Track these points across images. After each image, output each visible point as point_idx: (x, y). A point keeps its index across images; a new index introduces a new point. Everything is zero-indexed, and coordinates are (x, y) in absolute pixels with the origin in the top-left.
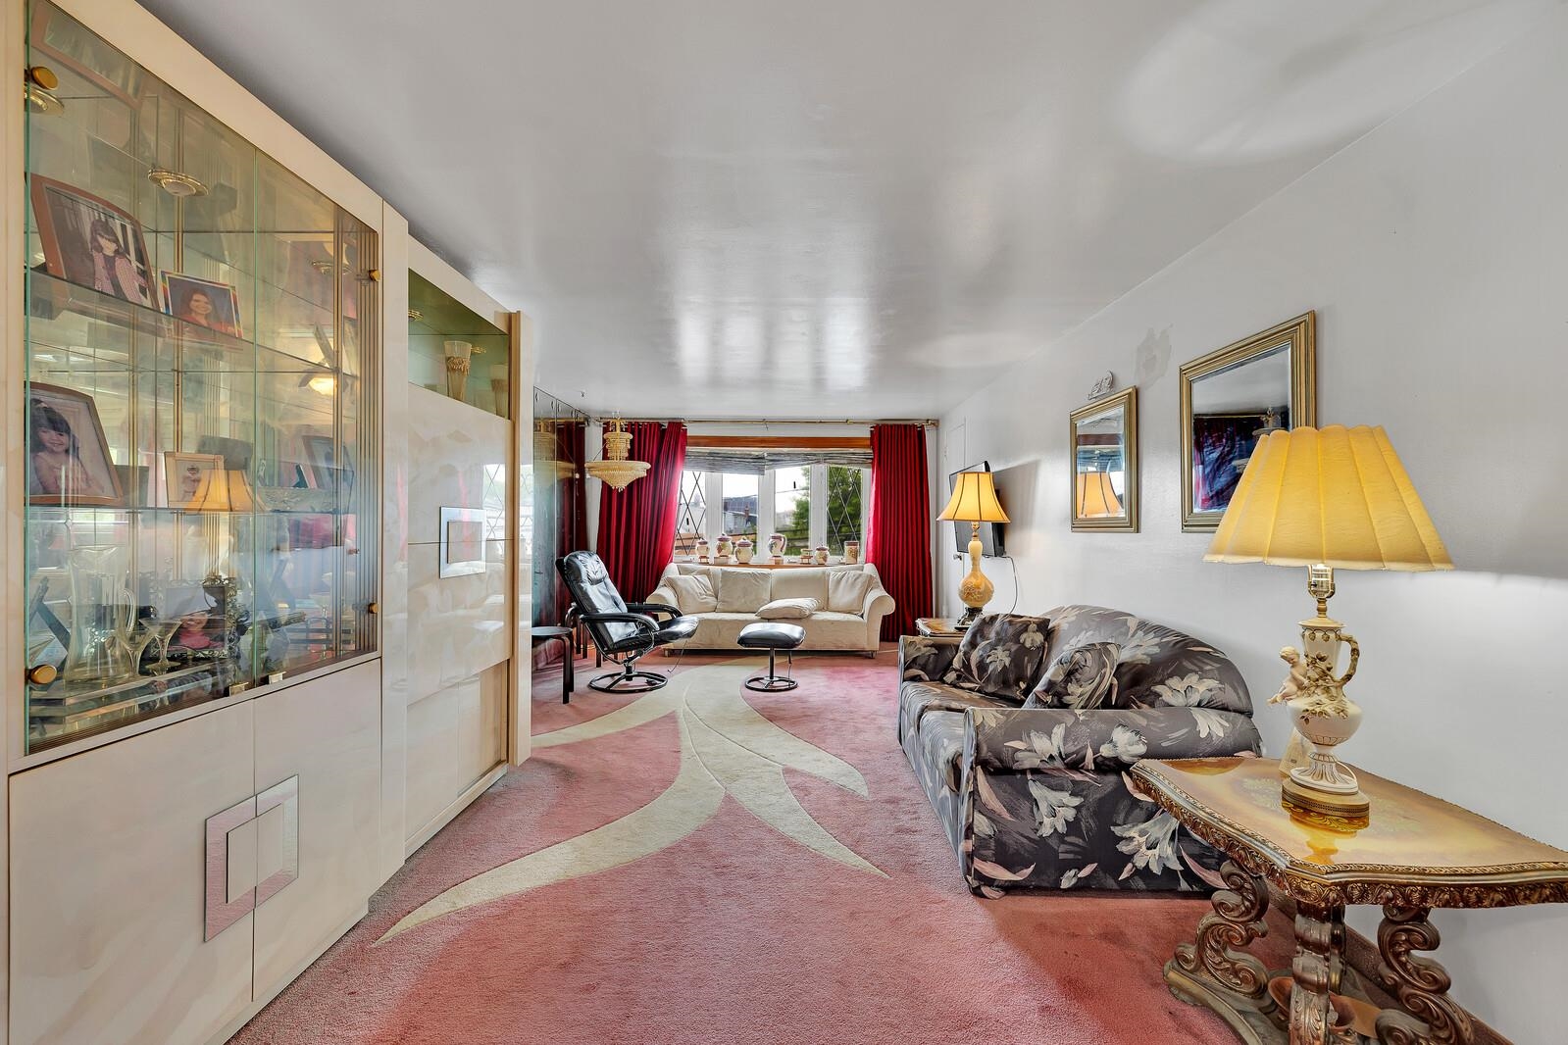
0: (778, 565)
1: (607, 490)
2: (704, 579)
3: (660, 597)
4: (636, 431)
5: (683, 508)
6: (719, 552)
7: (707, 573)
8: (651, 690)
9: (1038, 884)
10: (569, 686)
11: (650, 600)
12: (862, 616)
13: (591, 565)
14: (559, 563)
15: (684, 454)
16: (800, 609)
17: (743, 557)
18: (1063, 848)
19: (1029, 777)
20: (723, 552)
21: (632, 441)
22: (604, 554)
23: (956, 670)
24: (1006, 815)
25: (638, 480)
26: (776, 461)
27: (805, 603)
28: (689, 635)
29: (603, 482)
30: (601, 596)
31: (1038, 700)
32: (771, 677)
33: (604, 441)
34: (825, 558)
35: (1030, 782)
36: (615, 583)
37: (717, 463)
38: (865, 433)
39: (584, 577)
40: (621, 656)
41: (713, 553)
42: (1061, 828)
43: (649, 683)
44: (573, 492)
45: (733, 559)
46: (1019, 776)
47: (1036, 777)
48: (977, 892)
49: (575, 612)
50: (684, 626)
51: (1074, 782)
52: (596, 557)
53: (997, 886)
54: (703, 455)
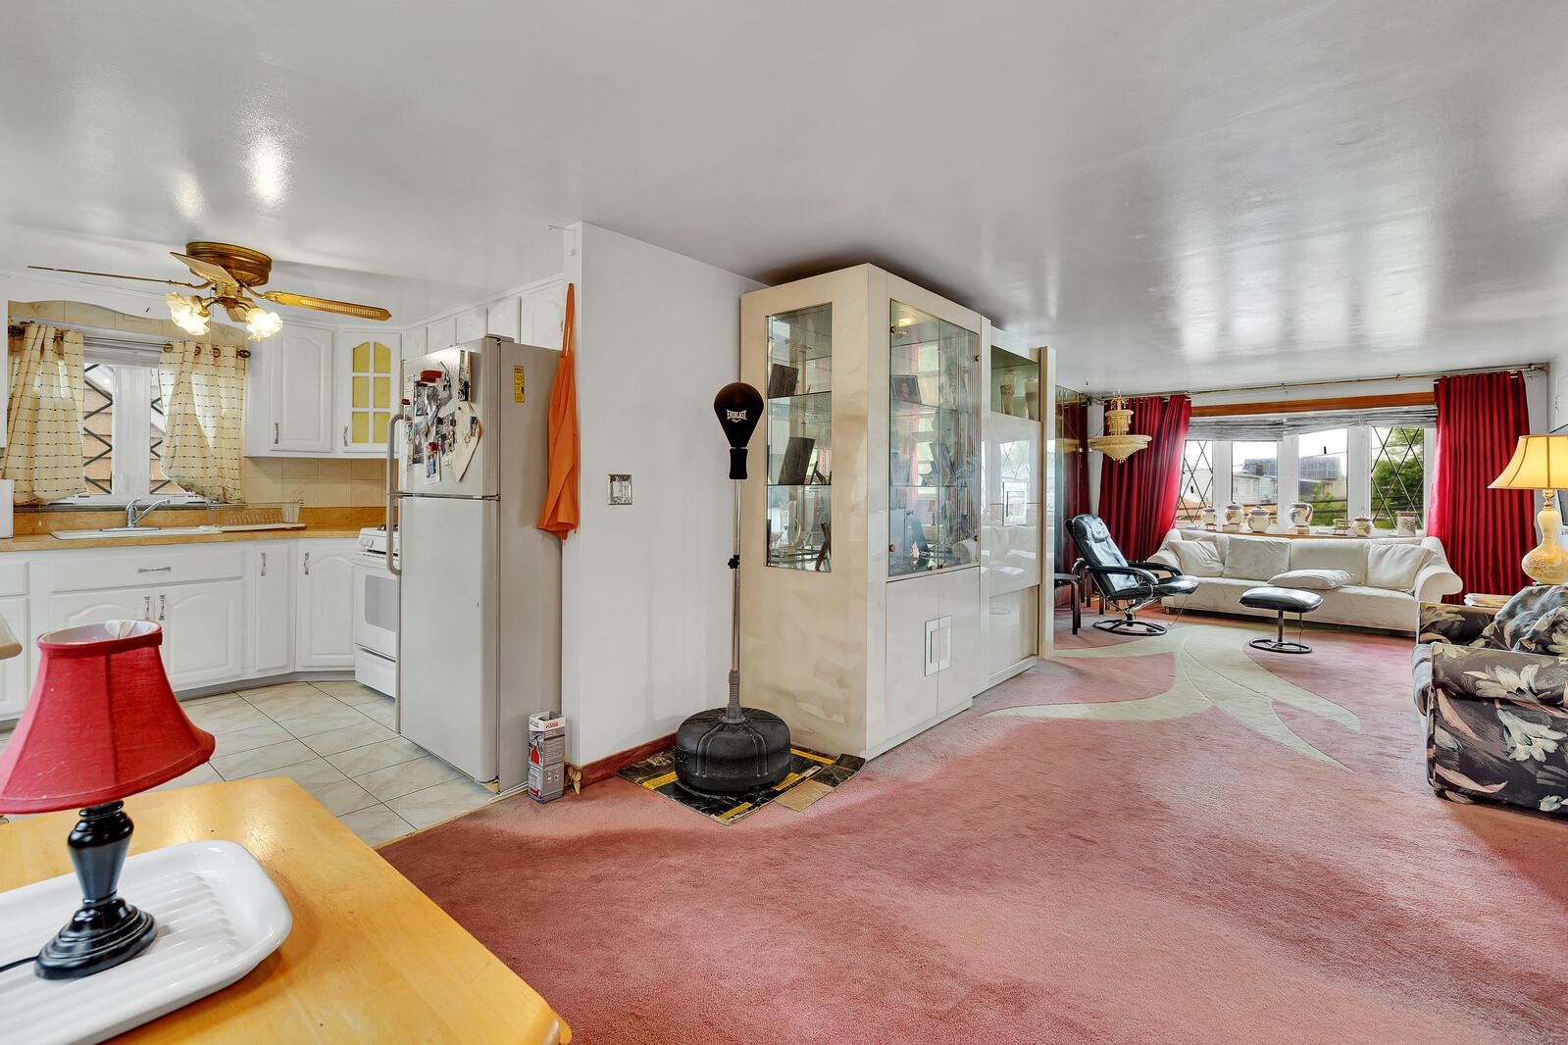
0: (1302, 535)
1: (1108, 462)
2: (1211, 546)
3: (1161, 558)
4: (1137, 406)
5: (1188, 475)
6: (1229, 520)
7: (1213, 540)
8: (1150, 635)
9: (1511, 800)
10: (1077, 624)
11: (1150, 560)
12: (1413, 594)
13: (1095, 527)
14: (1068, 525)
15: (1187, 424)
16: (1323, 580)
17: (1257, 526)
18: (1540, 774)
19: (1498, 706)
20: (1233, 520)
21: (1133, 417)
22: (1105, 515)
23: (1485, 638)
24: (1473, 736)
25: (1139, 452)
26: (1297, 426)
27: (1331, 575)
28: (1188, 591)
29: (1105, 455)
30: (1105, 554)
31: (1522, 648)
32: (1280, 640)
33: (1106, 418)
34: (1367, 530)
35: (1499, 712)
36: (1117, 542)
37: (1224, 432)
38: (1428, 387)
39: (1089, 536)
40: (1122, 604)
41: (1221, 520)
42: (1539, 756)
43: (1148, 630)
44: (1078, 464)
45: (1245, 527)
46: (1486, 704)
47: (1506, 707)
48: (1440, 794)
49: (1081, 565)
50: (1185, 583)
51: (1553, 718)
52: (1099, 519)
53: (1463, 793)
54: (1209, 424)
